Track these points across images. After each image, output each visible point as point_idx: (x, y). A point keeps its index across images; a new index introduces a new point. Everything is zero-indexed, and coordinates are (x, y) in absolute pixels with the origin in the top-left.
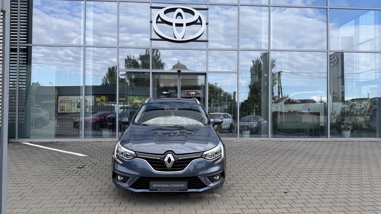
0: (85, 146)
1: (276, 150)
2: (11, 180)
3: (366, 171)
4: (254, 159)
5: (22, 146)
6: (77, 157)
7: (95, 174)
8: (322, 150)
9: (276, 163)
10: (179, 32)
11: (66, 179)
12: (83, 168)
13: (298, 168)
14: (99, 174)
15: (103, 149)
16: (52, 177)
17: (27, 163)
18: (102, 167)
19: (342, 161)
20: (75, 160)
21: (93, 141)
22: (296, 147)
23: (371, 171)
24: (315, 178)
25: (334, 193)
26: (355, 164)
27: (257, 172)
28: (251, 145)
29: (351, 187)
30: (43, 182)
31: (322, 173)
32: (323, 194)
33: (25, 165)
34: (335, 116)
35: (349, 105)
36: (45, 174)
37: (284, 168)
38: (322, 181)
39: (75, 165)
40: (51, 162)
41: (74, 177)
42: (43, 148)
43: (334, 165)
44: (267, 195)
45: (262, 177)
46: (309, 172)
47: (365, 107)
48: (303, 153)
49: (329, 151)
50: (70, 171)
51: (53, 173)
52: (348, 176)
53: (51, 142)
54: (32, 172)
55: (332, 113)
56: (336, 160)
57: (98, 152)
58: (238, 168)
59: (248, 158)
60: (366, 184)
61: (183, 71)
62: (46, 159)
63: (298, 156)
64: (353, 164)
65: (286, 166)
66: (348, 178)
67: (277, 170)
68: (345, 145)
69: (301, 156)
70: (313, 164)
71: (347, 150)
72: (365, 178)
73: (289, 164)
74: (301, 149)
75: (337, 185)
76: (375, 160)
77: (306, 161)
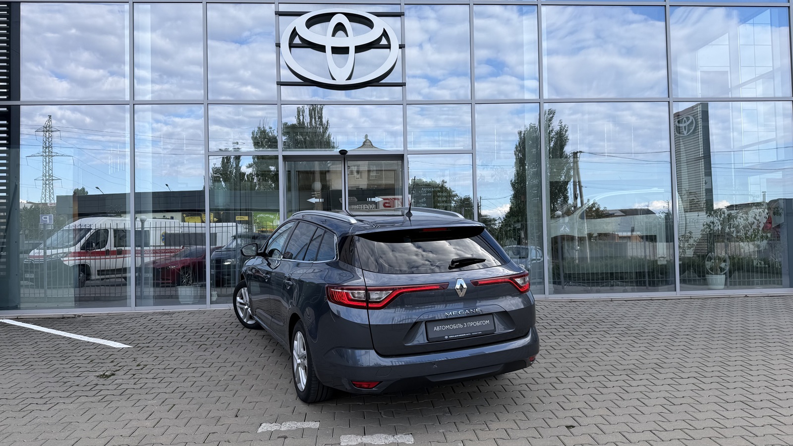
0: (134, 324)
1: (559, 321)
3: (761, 367)
6: (108, 350)
7: (133, 391)
8: (663, 319)
9: (557, 352)
10: (340, 66)
11: (62, 406)
12: (112, 377)
13: (605, 363)
14: (143, 390)
15: (171, 331)
18: (155, 374)
19: (705, 343)
20: (101, 357)
21: (154, 311)
22: (605, 314)
23: (772, 366)
24: (643, 389)
25: (684, 425)
26: (734, 350)
29: (725, 408)
31: (658, 376)
32: (659, 428)
34: (691, 241)
35: (720, 217)
36: (17, 395)
37: (573, 365)
38: (658, 395)
39: (96, 369)
40: (44, 363)
41: (83, 399)
42: (39, 331)
43: (688, 355)
44: (525, 434)
46: (629, 372)
47: (755, 221)
48: (619, 326)
49: (677, 321)
50: (78, 385)
51: (38, 392)
52: (719, 380)
53: (62, 316)
55: (683, 236)
56: (692, 343)
57: (158, 338)
60: (761, 401)
61: (350, 152)
62: (36, 356)
63: (607, 335)
64: (732, 351)
65: (577, 360)
66: (719, 386)
67: (555, 370)
68: (714, 306)
69: (615, 336)
70: (639, 353)
71: (717, 318)
72: (759, 384)
73: (585, 354)
74: (616, 318)
75: (692, 404)
76: (780, 341)
77: (625, 346)
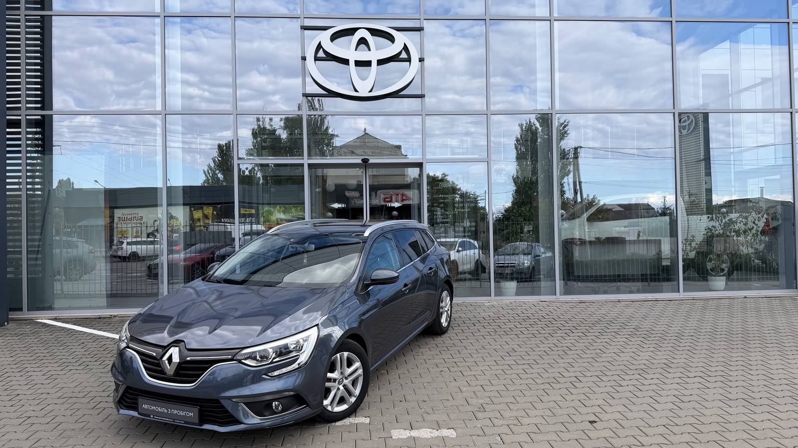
1: (572, 322)
2: (13, 409)
3: (759, 367)
4: (526, 346)
5: (36, 327)
8: (668, 321)
9: (573, 352)
10: (363, 79)
13: (618, 363)
16: (99, 399)
17: (48, 369)
19: (708, 344)
22: (614, 315)
23: (770, 366)
24: (655, 387)
25: (693, 420)
27: (532, 376)
28: (519, 312)
29: (729, 404)
30: (80, 413)
31: (667, 375)
32: (671, 423)
33: (43, 373)
34: (693, 245)
35: (721, 222)
36: (85, 394)
37: (589, 365)
38: (669, 393)
42: (81, 331)
43: (693, 356)
44: (553, 428)
45: (544, 387)
46: (641, 372)
47: (754, 225)
48: (627, 327)
49: (682, 323)
51: (103, 391)
52: (722, 379)
53: (99, 316)
54: (59, 389)
55: (686, 240)
56: (697, 344)
58: (492, 367)
59: (513, 343)
60: (761, 398)
61: (372, 161)
62: (88, 356)
63: (618, 336)
64: (733, 352)
65: (593, 360)
66: (722, 385)
67: (573, 369)
68: (715, 307)
69: (624, 336)
70: (648, 353)
71: (719, 319)
72: (759, 383)
73: (599, 354)
74: (625, 319)
75: (699, 402)
76: (777, 342)
77: (635, 346)
